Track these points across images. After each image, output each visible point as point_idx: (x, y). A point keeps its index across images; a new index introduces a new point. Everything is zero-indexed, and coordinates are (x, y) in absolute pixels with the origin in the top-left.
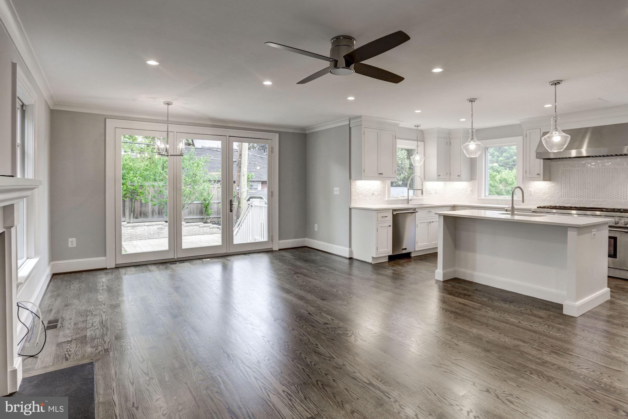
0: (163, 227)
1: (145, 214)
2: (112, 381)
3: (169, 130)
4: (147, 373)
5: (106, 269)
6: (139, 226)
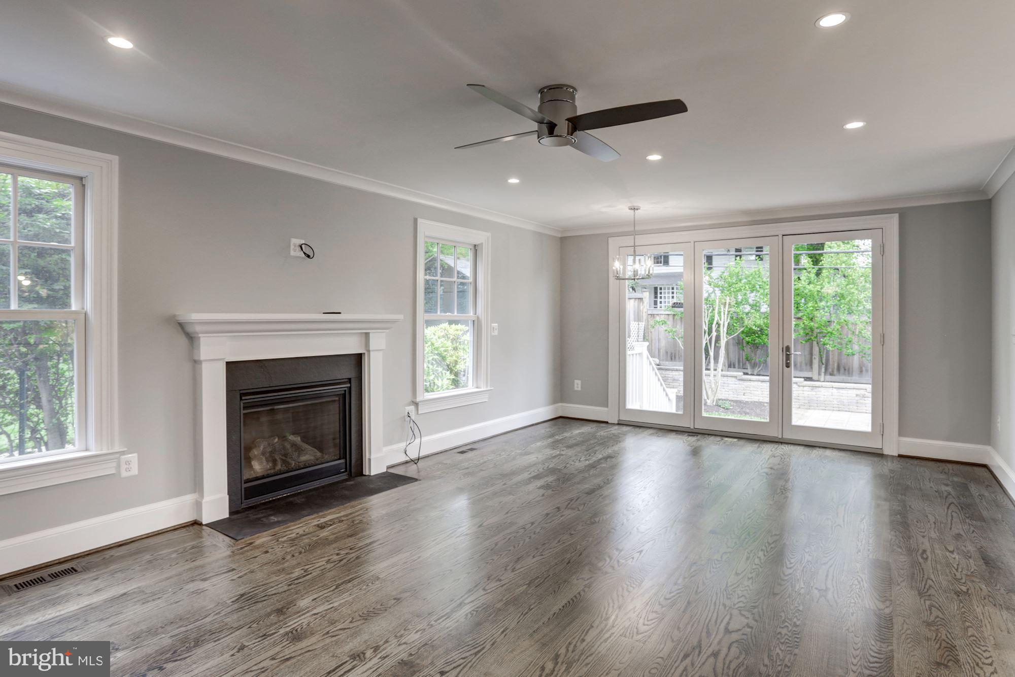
0: (866, 393)
1: (847, 368)
5: (607, 423)
6: (822, 387)
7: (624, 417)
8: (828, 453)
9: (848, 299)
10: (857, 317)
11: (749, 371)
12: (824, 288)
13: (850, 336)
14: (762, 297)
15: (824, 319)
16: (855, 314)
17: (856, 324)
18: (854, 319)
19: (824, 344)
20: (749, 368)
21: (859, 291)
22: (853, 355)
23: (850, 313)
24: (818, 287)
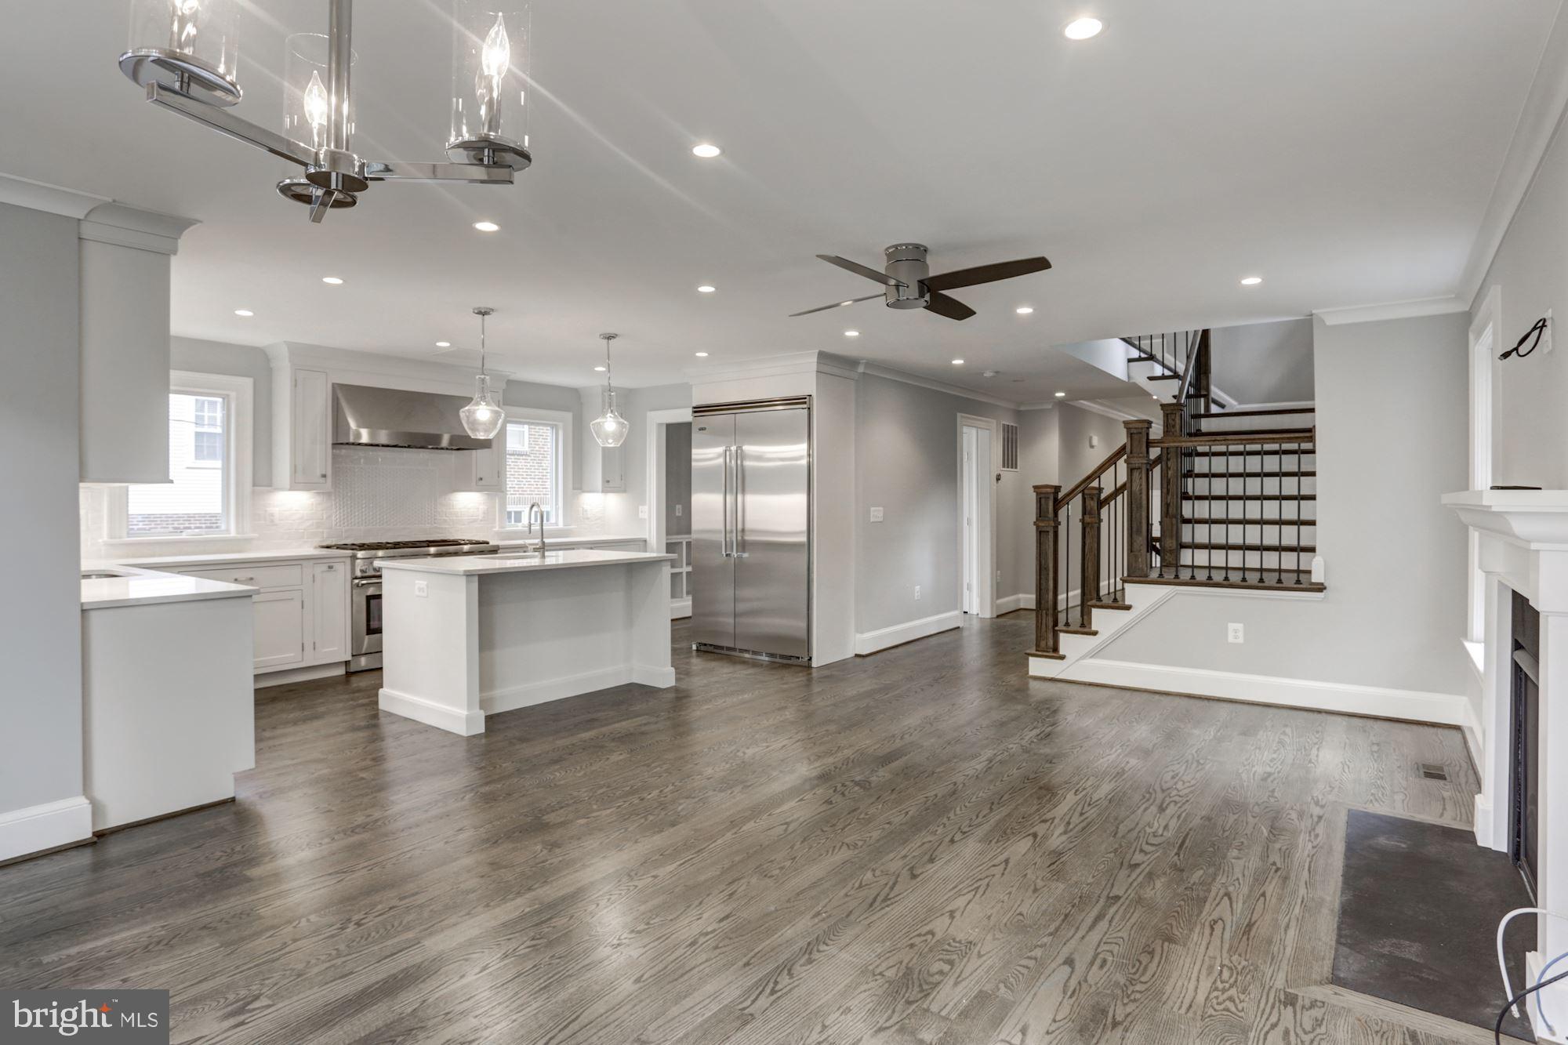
2: (1300, 918)
4: (1226, 898)
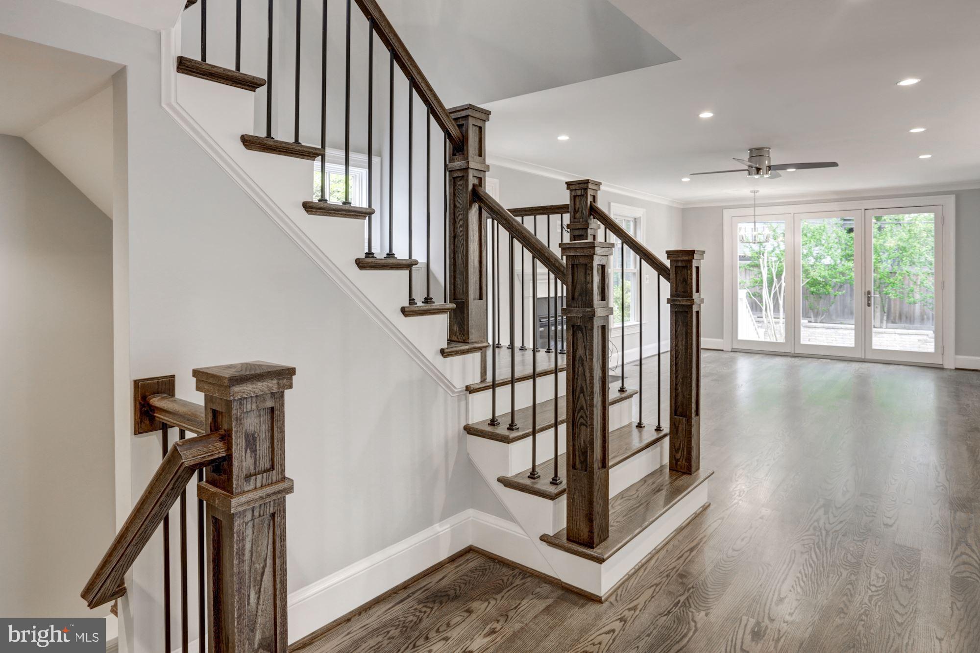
1: (908, 316)
3: (756, 214)
5: (722, 350)
6: (885, 333)
7: (736, 346)
8: (901, 367)
9: (910, 252)
10: (919, 269)
11: (813, 319)
12: (887, 242)
13: (912, 286)
14: (827, 251)
15: (887, 270)
16: (916, 266)
17: (918, 275)
18: (916, 270)
19: (887, 294)
20: (812, 316)
21: (921, 244)
22: (915, 303)
23: (912, 263)
24: (881, 241)
